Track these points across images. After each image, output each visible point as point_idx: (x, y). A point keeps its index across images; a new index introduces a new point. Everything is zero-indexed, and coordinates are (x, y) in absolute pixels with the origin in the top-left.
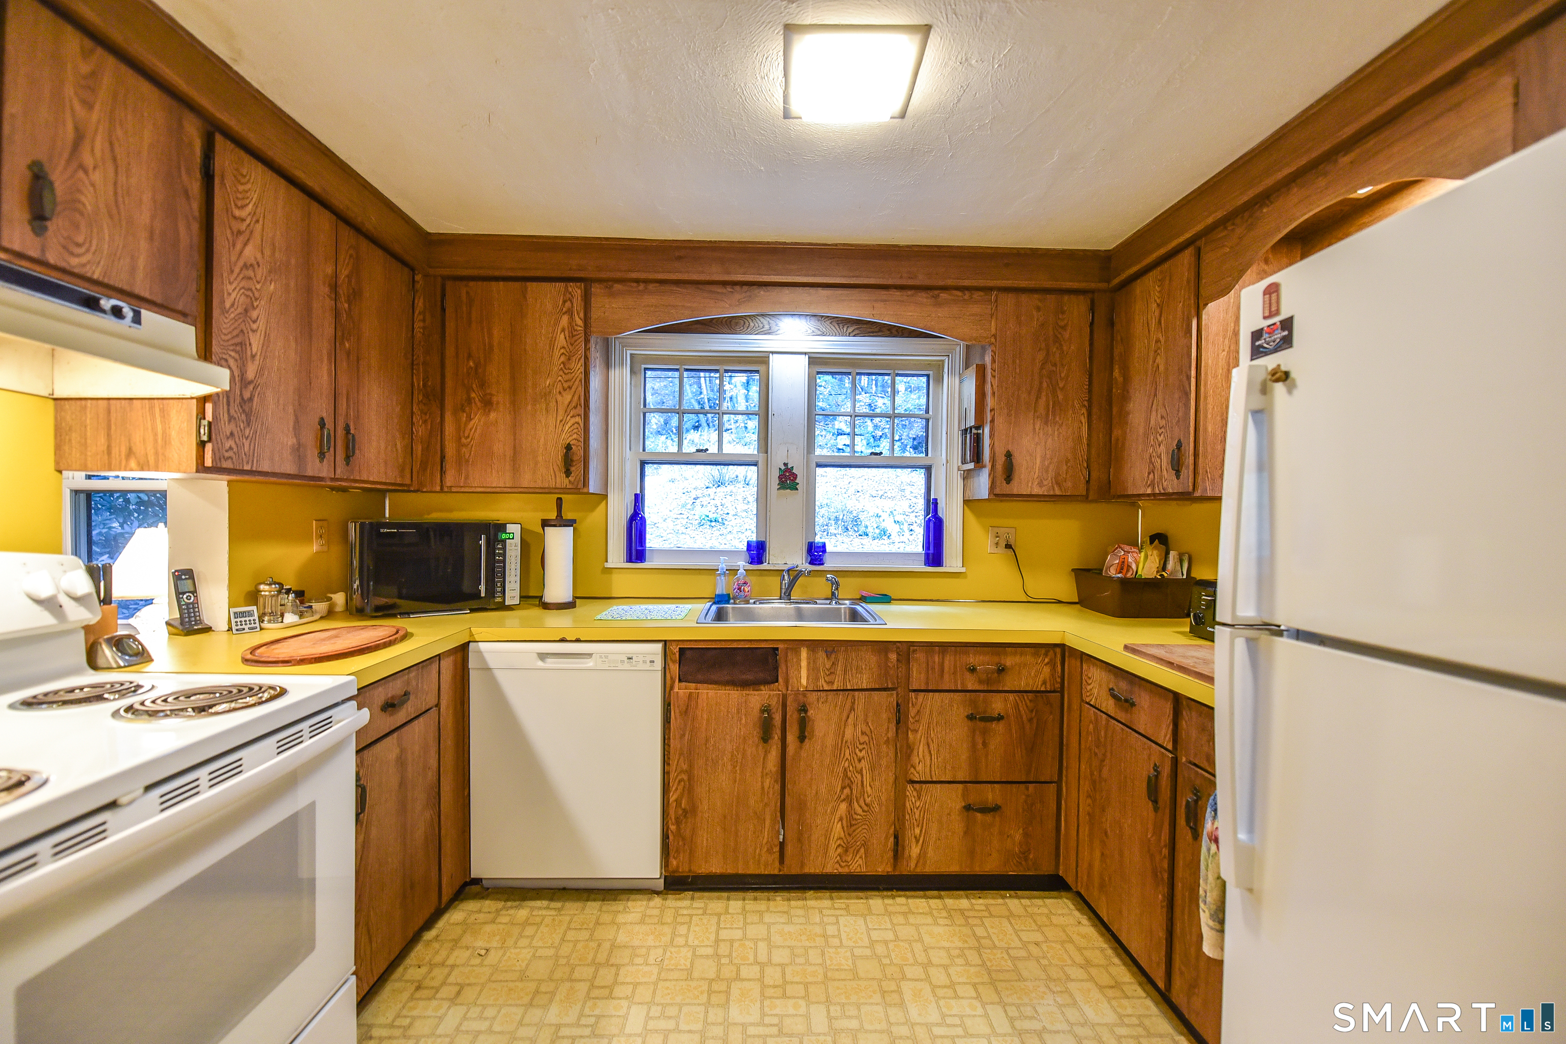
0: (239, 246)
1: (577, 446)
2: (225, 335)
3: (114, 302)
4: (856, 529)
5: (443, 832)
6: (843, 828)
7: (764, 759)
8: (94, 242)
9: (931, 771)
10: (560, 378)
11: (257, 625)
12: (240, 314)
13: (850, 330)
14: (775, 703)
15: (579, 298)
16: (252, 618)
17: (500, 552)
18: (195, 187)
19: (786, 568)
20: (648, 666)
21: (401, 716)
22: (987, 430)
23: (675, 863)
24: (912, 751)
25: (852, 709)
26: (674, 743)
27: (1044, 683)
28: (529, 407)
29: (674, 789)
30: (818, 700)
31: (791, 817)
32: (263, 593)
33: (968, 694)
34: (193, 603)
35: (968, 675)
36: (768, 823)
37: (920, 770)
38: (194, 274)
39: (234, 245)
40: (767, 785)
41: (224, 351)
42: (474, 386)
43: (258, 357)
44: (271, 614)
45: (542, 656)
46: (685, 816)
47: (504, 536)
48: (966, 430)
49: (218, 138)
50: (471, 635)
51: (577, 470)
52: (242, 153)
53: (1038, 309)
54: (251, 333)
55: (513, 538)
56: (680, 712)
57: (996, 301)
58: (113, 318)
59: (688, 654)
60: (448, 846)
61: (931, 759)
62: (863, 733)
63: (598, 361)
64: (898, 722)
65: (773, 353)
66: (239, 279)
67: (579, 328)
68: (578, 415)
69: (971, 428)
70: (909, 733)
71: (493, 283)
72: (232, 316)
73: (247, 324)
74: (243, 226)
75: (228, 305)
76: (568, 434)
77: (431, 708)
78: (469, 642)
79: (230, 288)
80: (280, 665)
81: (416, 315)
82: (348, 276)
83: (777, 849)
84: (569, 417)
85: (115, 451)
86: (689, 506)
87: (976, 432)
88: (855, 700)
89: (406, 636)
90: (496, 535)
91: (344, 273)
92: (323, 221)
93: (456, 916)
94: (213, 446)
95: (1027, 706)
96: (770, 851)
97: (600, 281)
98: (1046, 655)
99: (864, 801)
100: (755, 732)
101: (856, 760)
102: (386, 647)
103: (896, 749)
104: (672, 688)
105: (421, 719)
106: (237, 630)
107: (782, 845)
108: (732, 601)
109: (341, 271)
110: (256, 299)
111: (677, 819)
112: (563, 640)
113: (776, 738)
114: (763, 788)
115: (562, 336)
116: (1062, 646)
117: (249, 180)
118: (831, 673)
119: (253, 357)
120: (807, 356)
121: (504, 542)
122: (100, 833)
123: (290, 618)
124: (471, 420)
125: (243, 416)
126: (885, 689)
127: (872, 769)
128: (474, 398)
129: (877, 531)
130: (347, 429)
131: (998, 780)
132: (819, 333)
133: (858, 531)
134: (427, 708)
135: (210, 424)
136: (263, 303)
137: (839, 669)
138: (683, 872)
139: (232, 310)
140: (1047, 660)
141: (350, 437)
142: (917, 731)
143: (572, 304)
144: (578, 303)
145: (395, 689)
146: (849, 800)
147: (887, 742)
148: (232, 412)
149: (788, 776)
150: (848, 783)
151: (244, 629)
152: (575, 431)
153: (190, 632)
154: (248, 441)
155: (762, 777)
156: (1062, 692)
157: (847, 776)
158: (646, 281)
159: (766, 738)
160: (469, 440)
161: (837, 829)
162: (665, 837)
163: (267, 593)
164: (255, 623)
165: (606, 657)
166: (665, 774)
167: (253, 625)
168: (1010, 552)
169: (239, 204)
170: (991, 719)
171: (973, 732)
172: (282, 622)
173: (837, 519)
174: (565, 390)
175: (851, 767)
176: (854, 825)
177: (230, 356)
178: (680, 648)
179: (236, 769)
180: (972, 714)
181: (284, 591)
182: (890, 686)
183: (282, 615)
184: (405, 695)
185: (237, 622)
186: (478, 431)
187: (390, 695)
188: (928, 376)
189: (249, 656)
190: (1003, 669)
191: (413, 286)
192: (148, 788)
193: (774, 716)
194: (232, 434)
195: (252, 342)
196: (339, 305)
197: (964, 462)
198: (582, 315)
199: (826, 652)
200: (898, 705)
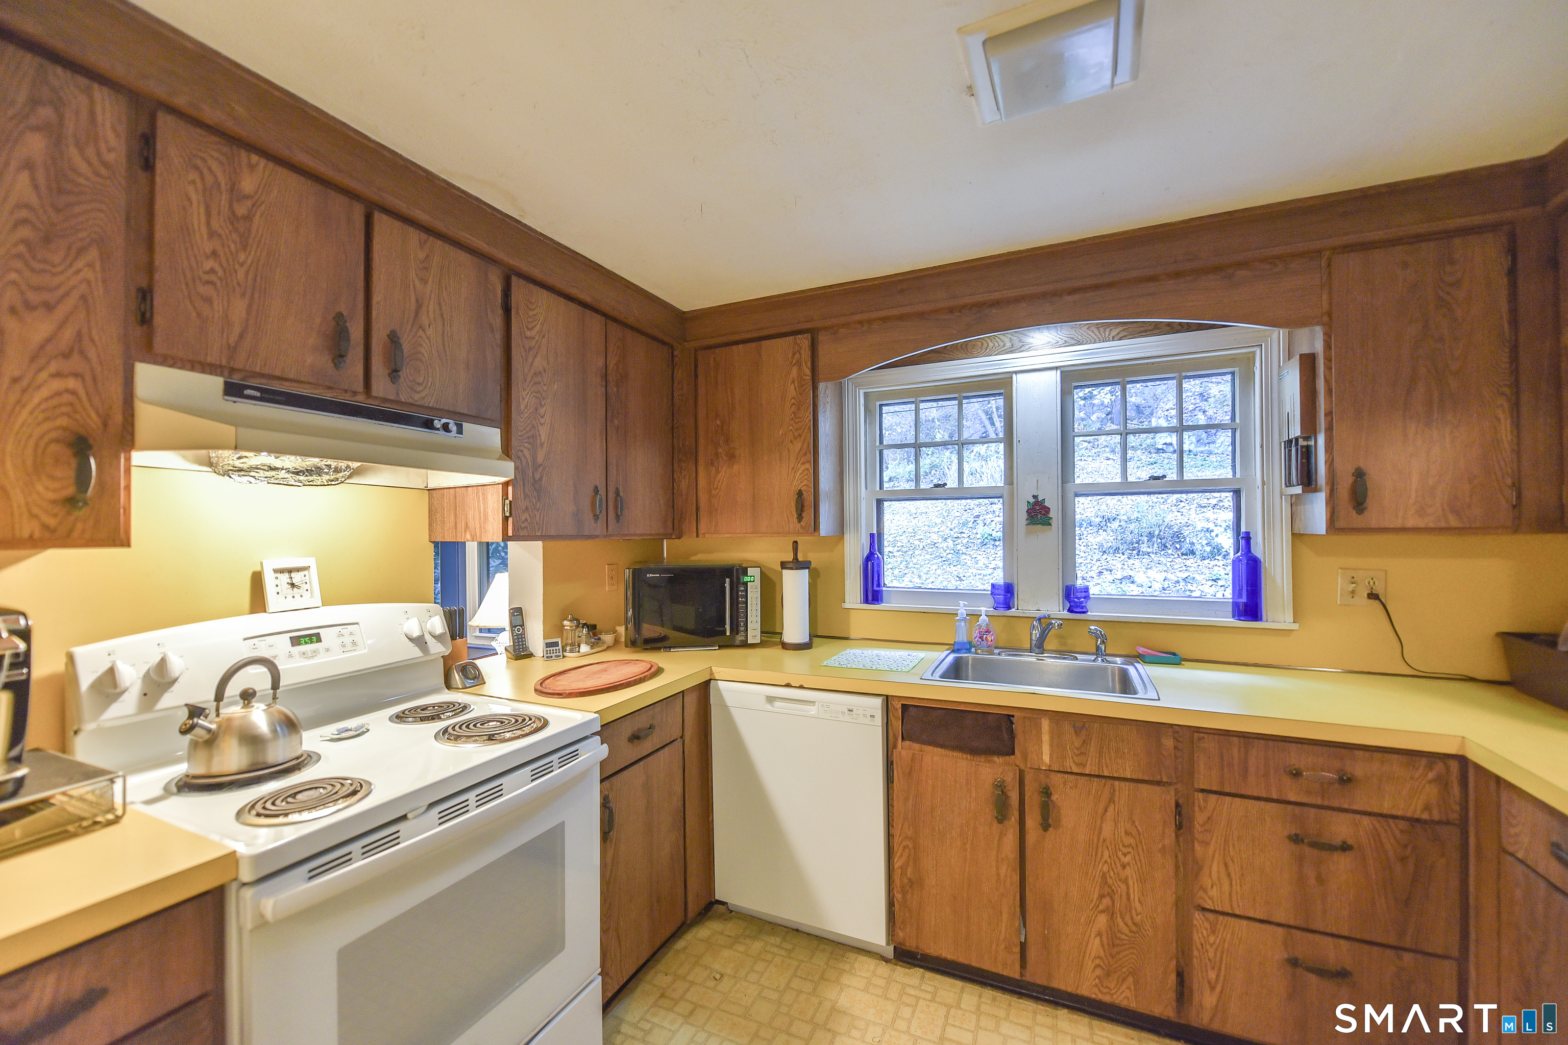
0: (530, 360)
1: (807, 492)
2: (521, 431)
3: (444, 421)
4: (1178, 546)
5: (688, 853)
6: (1103, 945)
7: (999, 841)
8: (430, 380)
9: (1231, 900)
10: (791, 427)
11: (561, 654)
12: (532, 412)
13: (1114, 333)
14: (1010, 779)
15: (807, 349)
16: (557, 648)
17: (743, 593)
18: (498, 321)
19: (1038, 615)
20: (868, 720)
21: (647, 746)
22: (1321, 439)
23: (901, 934)
24: (1200, 868)
25: (1111, 800)
26: (898, 805)
27: (1427, 808)
28: (766, 458)
29: (898, 854)
30: (1065, 783)
31: (1033, 916)
32: (566, 628)
33: (1290, 807)
34: (521, 634)
35: (1287, 781)
36: (1005, 916)
37: (1215, 897)
38: (498, 388)
39: (526, 360)
40: (1003, 871)
41: (520, 444)
42: (721, 442)
43: (545, 446)
44: (572, 645)
45: (771, 699)
46: (911, 887)
47: (746, 579)
48: (1290, 441)
49: (514, 279)
50: (712, 673)
51: (808, 515)
52: (531, 286)
53: (1405, 265)
54: (540, 427)
55: (754, 581)
56: (903, 773)
57: (1329, 265)
58: (444, 433)
59: (912, 711)
60: (694, 867)
61: (1231, 884)
62: (1127, 833)
63: (828, 407)
64: (1179, 827)
65: (1016, 372)
66: (531, 385)
67: (807, 378)
68: (808, 462)
69: (1297, 439)
70: (1196, 844)
71: (734, 347)
72: (526, 415)
73: (537, 420)
74: (533, 343)
75: (522, 407)
76: (799, 480)
77: (676, 739)
78: (711, 679)
79: (524, 393)
80: (556, 696)
81: (675, 385)
82: (616, 365)
83: (1017, 949)
84: (800, 464)
85: (459, 526)
86: (970, 525)
87: (1305, 443)
88: (1114, 791)
89: (659, 671)
90: (738, 579)
91: (612, 363)
92: (595, 323)
93: (703, 932)
94: (513, 519)
95: (1395, 837)
96: (1008, 949)
97: (826, 329)
98: (1430, 767)
99: (1132, 919)
100: (987, 809)
101: (1118, 865)
102: (637, 684)
103: (1177, 861)
104: (895, 747)
105: (666, 749)
106: (547, 657)
107: (1023, 946)
108: (973, 650)
109: (610, 361)
110: (544, 399)
111: (902, 887)
112: (788, 685)
113: (1013, 819)
114: (998, 875)
115: (792, 387)
116: (1462, 760)
117: (537, 306)
118: (1082, 753)
119: (542, 445)
120: (1059, 372)
121: (746, 584)
122: (394, 839)
123: (584, 648)
124: (719, 473)
125: (535, 494)
126: (1158, 783)
127: (1142, 880)
128: (721, 453)
129: (1208, 549)
130: (617, 493)
131: (1346, 934)
132: (1073, 342)
133: (1180, 549)
134: (672, 739)
135: (510, 501)
136: (548, 400)
137: (1093, 748)
138: (910, 947)
139: (526, 411)
140: (1431, 775)
141: (619, 498)
142: (1208, 844)
143: (801, 355)
144: (806, 354)
145: (642, 722)
146: (1110, 912)
147: (1163, 850)
148: (527, 491)
149: (1029, 866)
150: (1108, 892)
151: (552, 657)
152: (805, 477)
153: (518, 657)
154: (539, 512)
155: (997, 862)
156: (1463, 825)
157: (1106, 882)
158: (870, 322)
159: (1001, 816)
160: (717, 491)
161: (1095, 945)
162: (890, 904)
163: (568, 628)
164: (559, 652)
165: (828, 707)
166: (889, 836)
167: (558, 654)
168: (1376, 603)
169: (530, 327)
170: (1331, 848)
171: (1301, 859)
172: (579, 652)
173: (1151, 535)
174: (796, 438)
175: (1112, 874)
176: (1117, 945)
177: (525, 447)
178: (902, 704)
179: (498, 793)
180: (1296, 835)
181: (581, 625)
182: (1165, 780)
183: (579, 646)
184: (650, 728)
185: (547, 651)
186: (724, 483)
187: (636, 729)
188: (1233, 374)
189: (539, 687)
190: (1349, 780)
191: (673, 361)
192: (432, 805)
193: (1009, 794)
194: (527, 508)
195: (541, 434)
196: (609, 389)
197: (1289, 484)
198: (809, 364)
199: (1074, 727)
200: (1177, 805)
